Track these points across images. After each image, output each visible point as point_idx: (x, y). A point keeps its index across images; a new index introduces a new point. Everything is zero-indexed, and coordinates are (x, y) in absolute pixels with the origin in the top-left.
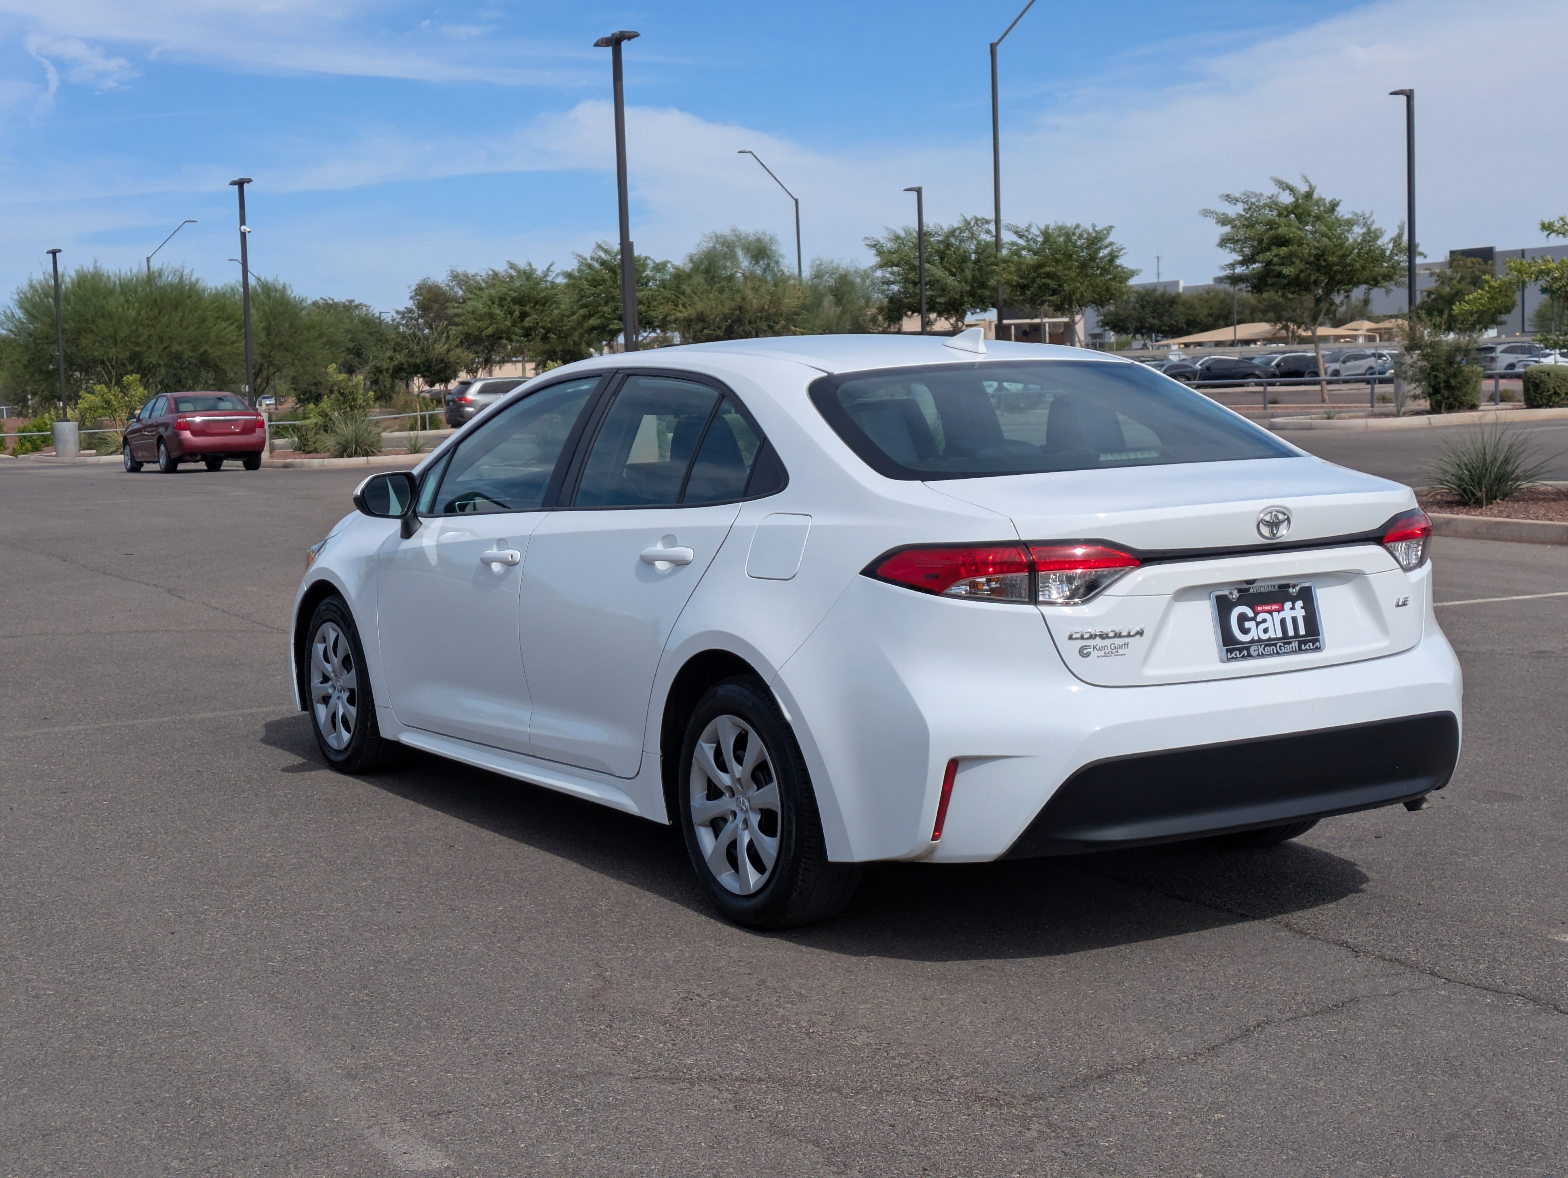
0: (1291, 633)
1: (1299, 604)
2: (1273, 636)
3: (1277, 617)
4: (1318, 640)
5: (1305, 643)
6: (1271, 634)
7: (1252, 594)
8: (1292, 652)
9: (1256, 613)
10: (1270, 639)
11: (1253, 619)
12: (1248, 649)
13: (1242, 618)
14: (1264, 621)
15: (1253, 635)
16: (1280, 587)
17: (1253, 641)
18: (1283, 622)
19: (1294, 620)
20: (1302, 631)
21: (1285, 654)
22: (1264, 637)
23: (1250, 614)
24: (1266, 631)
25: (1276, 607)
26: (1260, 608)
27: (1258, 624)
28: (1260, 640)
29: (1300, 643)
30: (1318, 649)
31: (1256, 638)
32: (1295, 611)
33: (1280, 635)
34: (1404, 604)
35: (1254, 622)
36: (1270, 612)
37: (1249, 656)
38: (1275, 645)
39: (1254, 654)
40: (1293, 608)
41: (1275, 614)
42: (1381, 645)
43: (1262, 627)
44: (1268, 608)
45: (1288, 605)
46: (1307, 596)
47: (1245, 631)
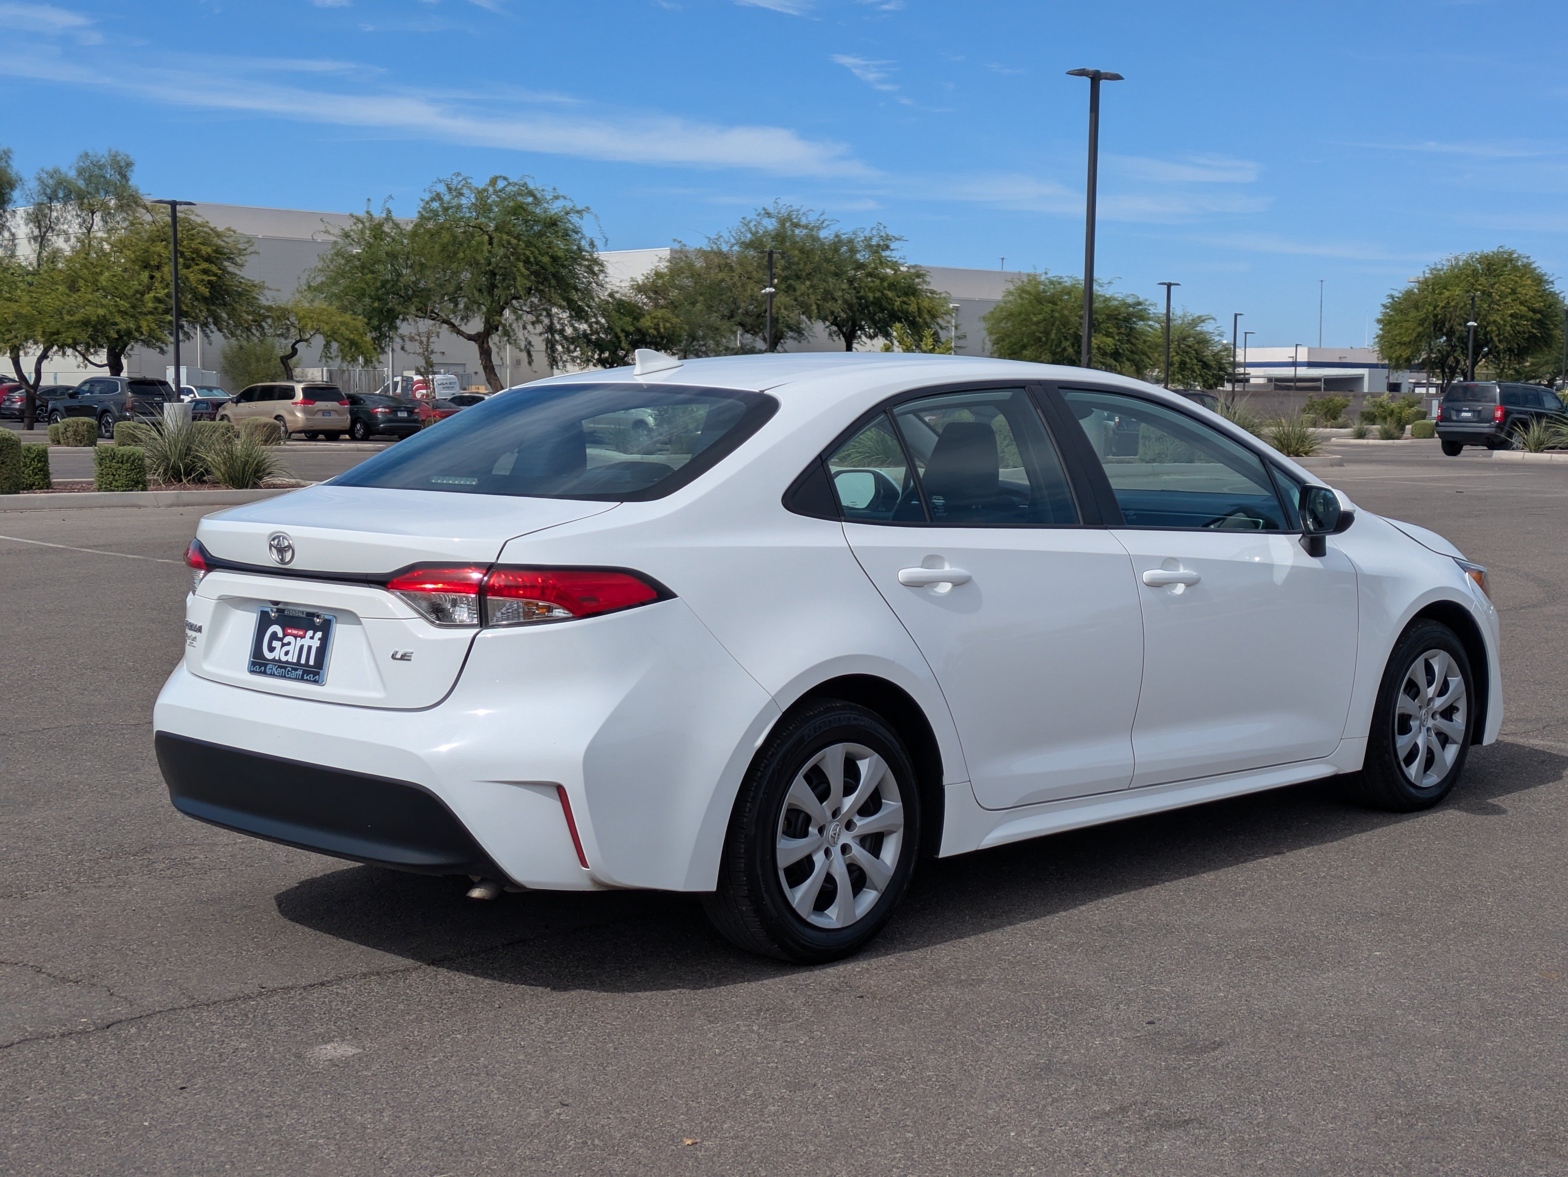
0: (303, 661)
1: (319, 634)
2: (290, 660)
3: (300, 642)
4: (318, 673)
5: (308, 673)
6: (289, 658)
7: (286, 616)
8: (296, 679)
9: (285, 635)
10: (287, 662)
11: (281, 640)
12: (265, 665)
13: (274, 636)
14: (289, 644)
15: (275, 655)
16: (308, 614)
17: (274, 660)
18: (302, 647)
19: (310, 648)
20: (312, 662)
21: (290, 678)
22: (284, 659)
23: (280, 635)
24: (287, 653)
25: (301, 633)
26: (289, 631)
27: (283, 645)
28: (279, 661)
29: (305, 672)
30: (316, 682)
31: (277, 658)
32: (312, 640)
33: (295, 661)
34: (405, 657)
35: (280, 643)
36: (296, 637)
37: (264, 673)
38: (285, 668)
39: (269, 672)
40: (312, 638)
41: (298, 639)
42: (376, 695)
43: (286, 648)
44: (295, 632)
45: (310, 633)
46: (326, 628)
47: (271, 649)
